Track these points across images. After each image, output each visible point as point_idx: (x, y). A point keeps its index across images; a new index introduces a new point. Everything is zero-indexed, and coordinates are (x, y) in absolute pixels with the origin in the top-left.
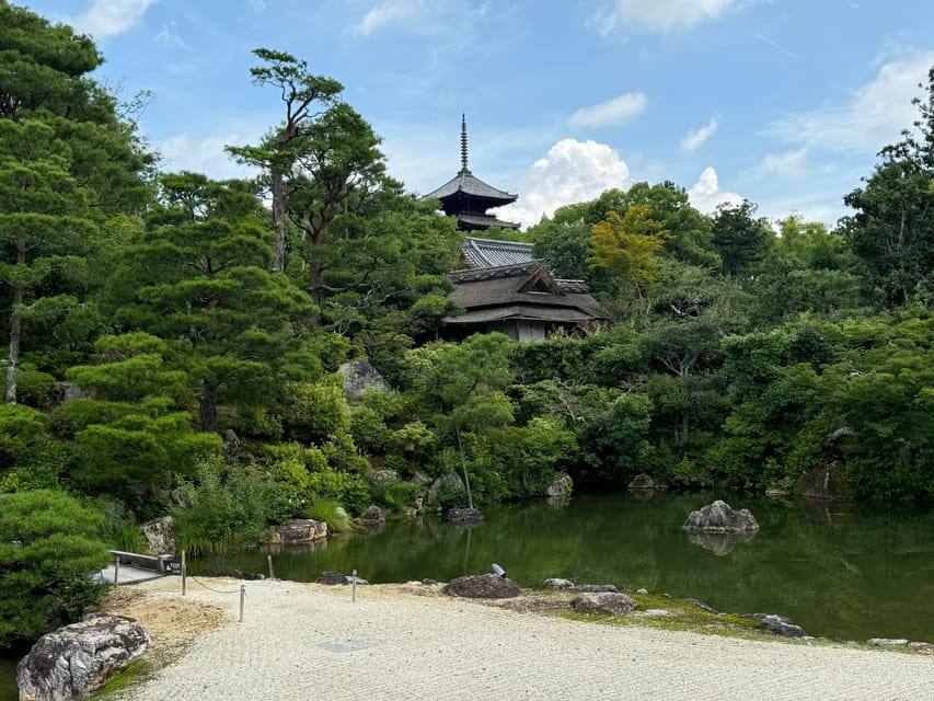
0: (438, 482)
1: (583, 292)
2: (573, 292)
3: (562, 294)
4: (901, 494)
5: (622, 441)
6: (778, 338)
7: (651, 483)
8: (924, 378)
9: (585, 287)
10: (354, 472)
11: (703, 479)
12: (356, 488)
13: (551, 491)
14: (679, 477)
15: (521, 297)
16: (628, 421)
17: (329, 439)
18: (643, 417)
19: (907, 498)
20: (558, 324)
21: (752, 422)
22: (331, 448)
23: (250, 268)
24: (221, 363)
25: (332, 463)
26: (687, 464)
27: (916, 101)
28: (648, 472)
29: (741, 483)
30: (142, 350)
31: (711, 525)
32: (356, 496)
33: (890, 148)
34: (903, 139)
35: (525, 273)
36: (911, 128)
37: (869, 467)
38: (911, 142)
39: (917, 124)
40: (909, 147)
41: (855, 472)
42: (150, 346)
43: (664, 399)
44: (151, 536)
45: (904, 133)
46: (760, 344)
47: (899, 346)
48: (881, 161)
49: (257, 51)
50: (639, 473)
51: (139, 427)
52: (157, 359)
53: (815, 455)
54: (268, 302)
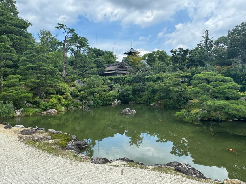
0: (88, 102)
1: (131, 68)
2: (129, 68)
3: (126, 68)
4: (171, 106)
5: (126, 95)
6: (154, 77)
7: (133, 102)
8: (171, 85)
9: (131, 67)
10: (69, 100)
11: (142, 102)
12: (68, 103)
13: (113, 104)
14: (137, 101)
15: (118, 69)
16: (127, 91)
17: (64, 94)
18: (130, 90)
19: (172, 107)
20: (121, 73)
21: (149, 92)
22: (64, 96)
23: (40, 63)
24: (33, 81)
25: (64, 98)
26: (139, 99)
27: (203, 36)
28: (133, 100)
29: (148, 103)
30: (16, 78)
31: (125, 112)
32: (69, 105)
33: (198, 44)
34: (200, 43)
35: (119, 65)
36: (202, 41)
37: (167, 101)
38: (202, 43)
39: (203, 40)
40: (201, 44)
41: (164, 102)
42: (17, 77)
43: (135, 87)
44: (17, 112)
45: (201, 42)
46: (151, 78)
47: (170, 79)
48: (196, 46)
49: (58, 24)
50: (131, 100)
51: (12, 92)
52: (18, 80)
53: (159, 98)
54: (43, 69)
